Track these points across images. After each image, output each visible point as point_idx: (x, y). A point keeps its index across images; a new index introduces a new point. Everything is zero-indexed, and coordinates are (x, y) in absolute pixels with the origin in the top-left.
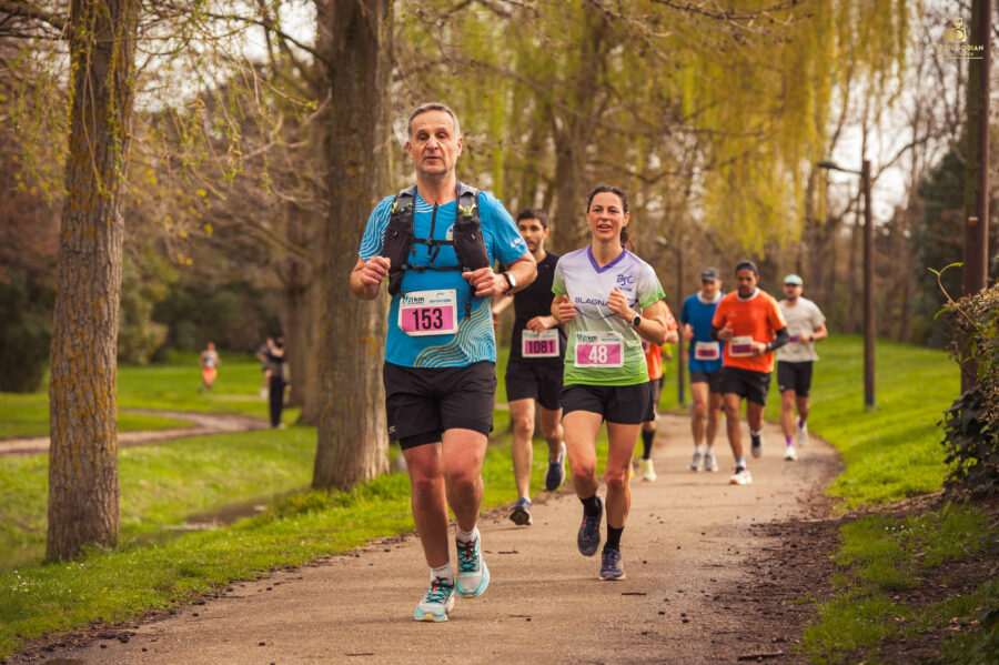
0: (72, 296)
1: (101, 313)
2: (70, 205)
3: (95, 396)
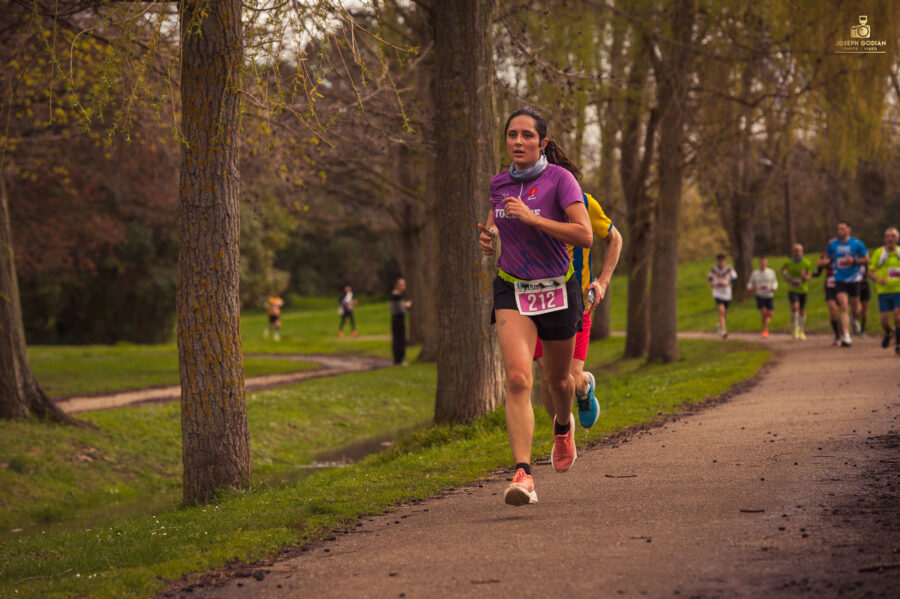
0: (194, 249)
1: (222, 264)
2: (187, 161)
3: (221, 344)
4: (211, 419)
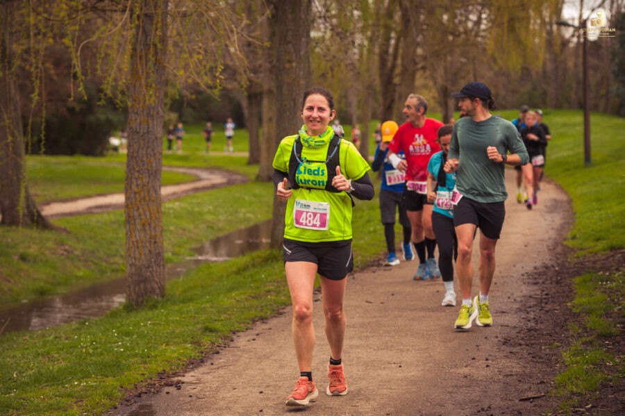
0: (136, 157)
1: (151, 166)
2: (133, 105)
4: (143, 257)
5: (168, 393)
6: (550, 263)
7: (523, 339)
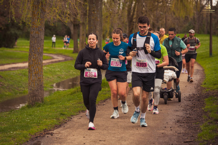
0: (33, 47)
1: (39, 51)
2: (32, 26)
3: (38, 69)
4: (35, 86)
5: (48, 137)
6: (195, 93)
7: (185, 121)
